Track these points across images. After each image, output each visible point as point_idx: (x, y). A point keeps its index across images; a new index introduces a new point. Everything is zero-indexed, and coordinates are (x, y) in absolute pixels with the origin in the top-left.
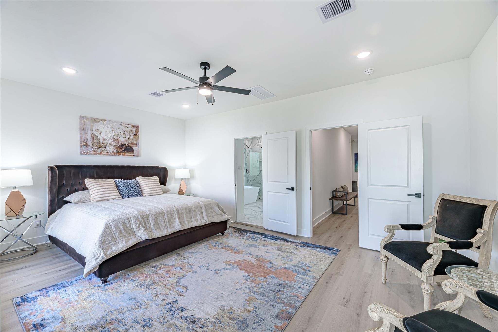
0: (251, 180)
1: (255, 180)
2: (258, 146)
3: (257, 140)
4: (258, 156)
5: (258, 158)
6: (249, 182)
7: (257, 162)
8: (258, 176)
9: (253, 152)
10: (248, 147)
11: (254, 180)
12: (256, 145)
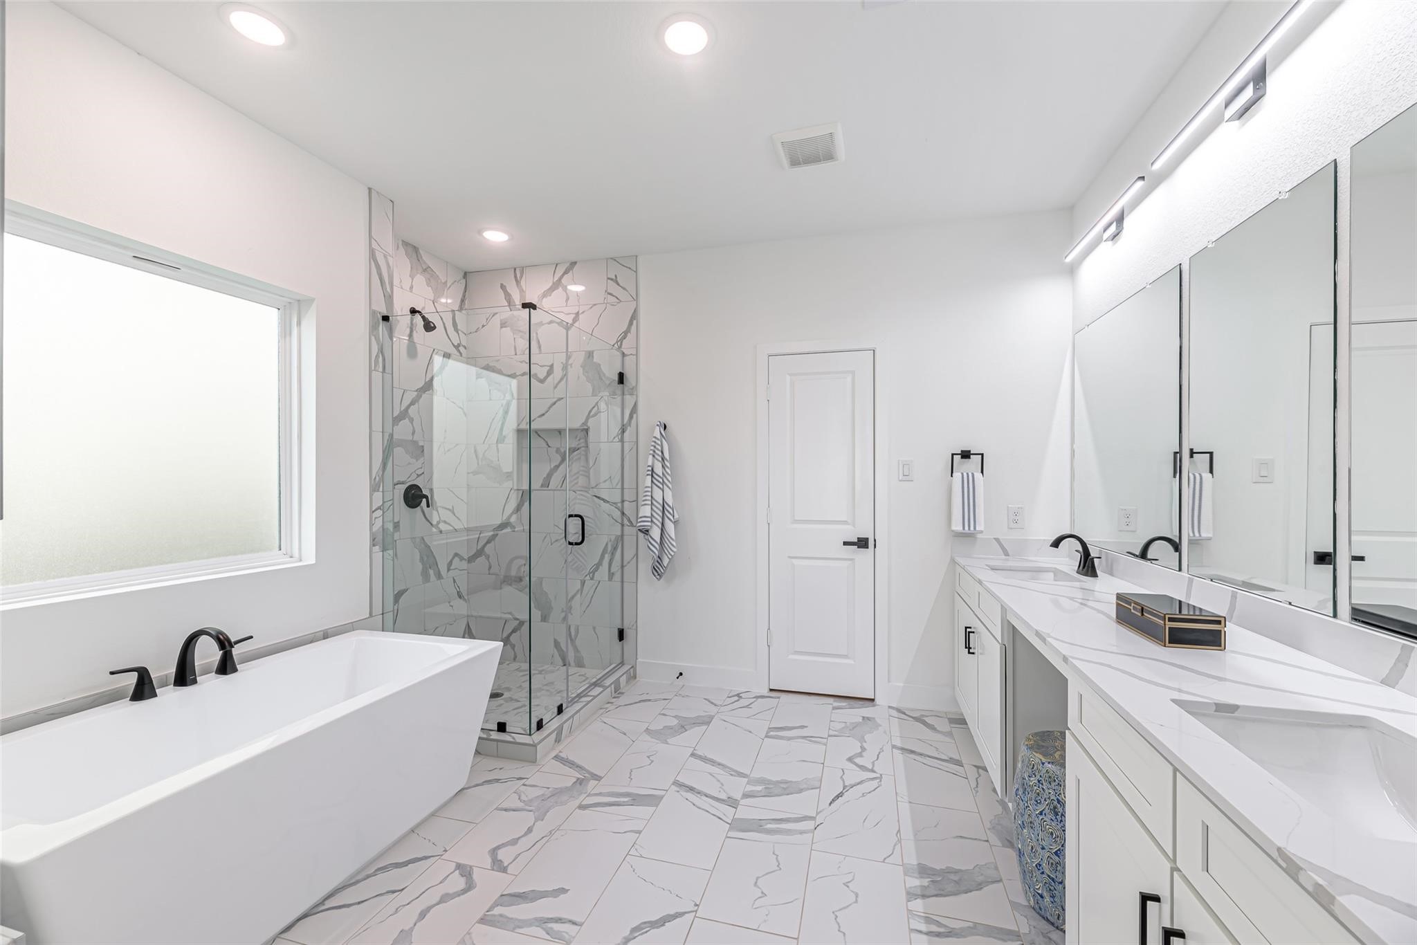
0: (456, 555)
1: (488, 557)
2: (507, 330)
3: (503, 287)
4: (508, 397)
5: (506, 412)
6: (439, 576)
7: (501, 440)
8: (508, 530)
9: (473, 370)
10: (429, 327)
11: (480, 553)
12: (496, 321)
